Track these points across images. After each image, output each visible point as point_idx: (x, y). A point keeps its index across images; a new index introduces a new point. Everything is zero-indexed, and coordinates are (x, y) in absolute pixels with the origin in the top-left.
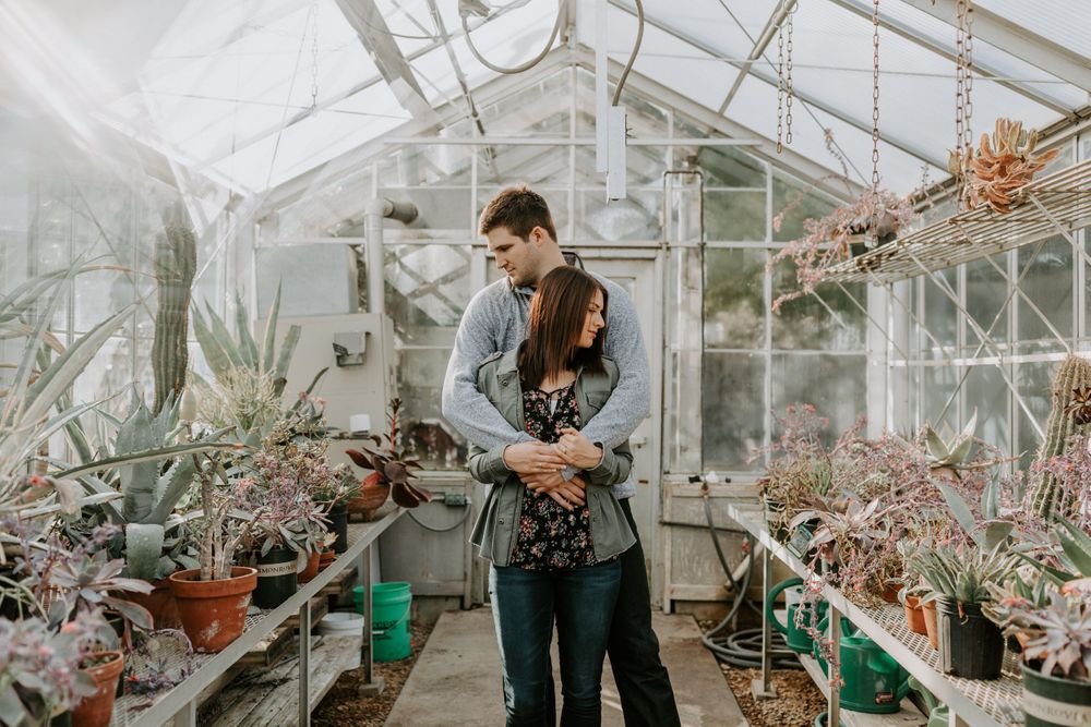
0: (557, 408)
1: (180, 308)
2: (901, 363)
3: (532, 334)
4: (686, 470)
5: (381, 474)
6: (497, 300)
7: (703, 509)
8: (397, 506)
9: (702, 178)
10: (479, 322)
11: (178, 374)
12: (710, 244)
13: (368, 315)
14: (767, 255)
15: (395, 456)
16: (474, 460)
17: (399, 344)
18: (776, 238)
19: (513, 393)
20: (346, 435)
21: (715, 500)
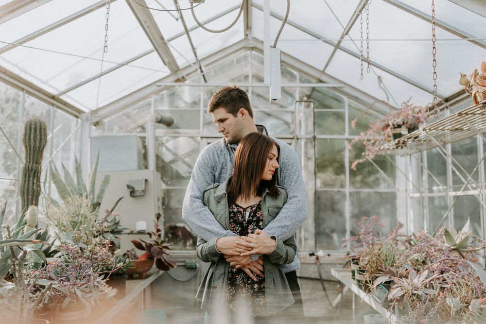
0: (249, 217)
1: (36, 163)
2: (417, 195)
3: (235, 173)
4: (308, 250)
5: (149, 253)
6: (216, 151)
7: (316, 270)
8: (158, 270)
9: (314, 104)
10: (205, 163)
11: (34, 199)
12: (318, 137)
13: (146, 170)
14: (346, 143)
15: (157, 243)
16: (200, 247)
17: (164, 186)
18: (350, 134)
19: (223, 207)
20: (134, 232)
21: (323, 265)
